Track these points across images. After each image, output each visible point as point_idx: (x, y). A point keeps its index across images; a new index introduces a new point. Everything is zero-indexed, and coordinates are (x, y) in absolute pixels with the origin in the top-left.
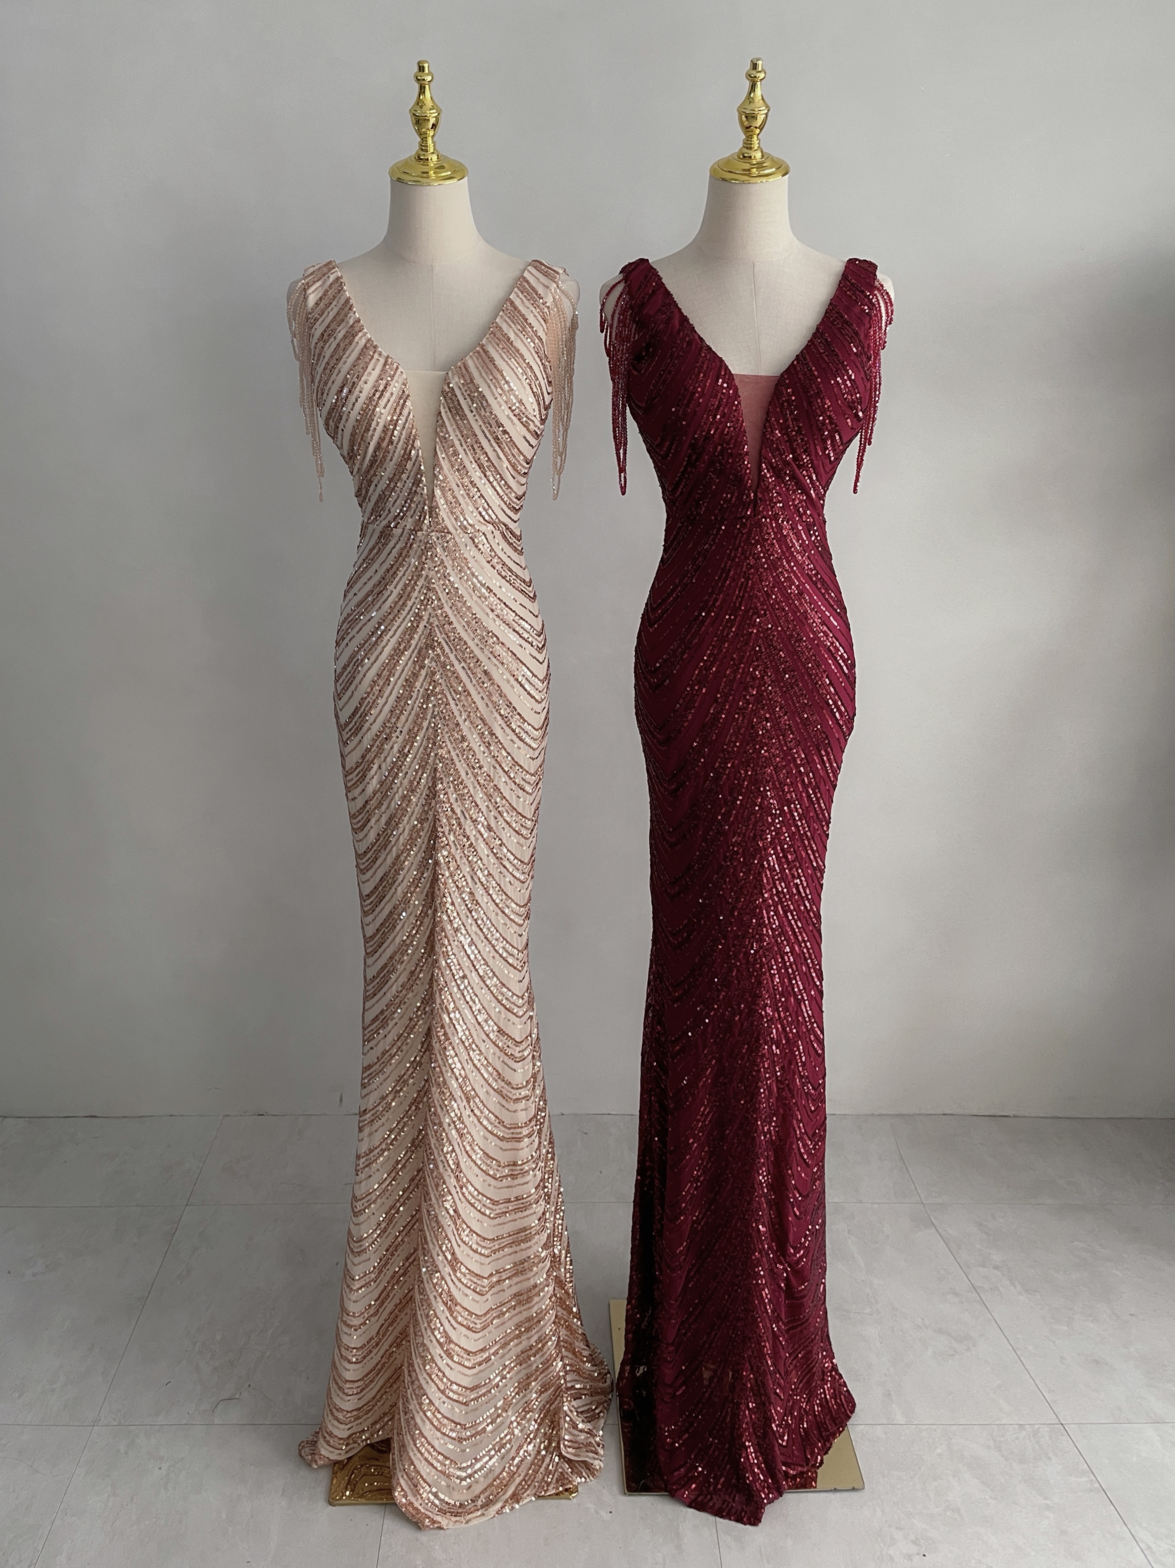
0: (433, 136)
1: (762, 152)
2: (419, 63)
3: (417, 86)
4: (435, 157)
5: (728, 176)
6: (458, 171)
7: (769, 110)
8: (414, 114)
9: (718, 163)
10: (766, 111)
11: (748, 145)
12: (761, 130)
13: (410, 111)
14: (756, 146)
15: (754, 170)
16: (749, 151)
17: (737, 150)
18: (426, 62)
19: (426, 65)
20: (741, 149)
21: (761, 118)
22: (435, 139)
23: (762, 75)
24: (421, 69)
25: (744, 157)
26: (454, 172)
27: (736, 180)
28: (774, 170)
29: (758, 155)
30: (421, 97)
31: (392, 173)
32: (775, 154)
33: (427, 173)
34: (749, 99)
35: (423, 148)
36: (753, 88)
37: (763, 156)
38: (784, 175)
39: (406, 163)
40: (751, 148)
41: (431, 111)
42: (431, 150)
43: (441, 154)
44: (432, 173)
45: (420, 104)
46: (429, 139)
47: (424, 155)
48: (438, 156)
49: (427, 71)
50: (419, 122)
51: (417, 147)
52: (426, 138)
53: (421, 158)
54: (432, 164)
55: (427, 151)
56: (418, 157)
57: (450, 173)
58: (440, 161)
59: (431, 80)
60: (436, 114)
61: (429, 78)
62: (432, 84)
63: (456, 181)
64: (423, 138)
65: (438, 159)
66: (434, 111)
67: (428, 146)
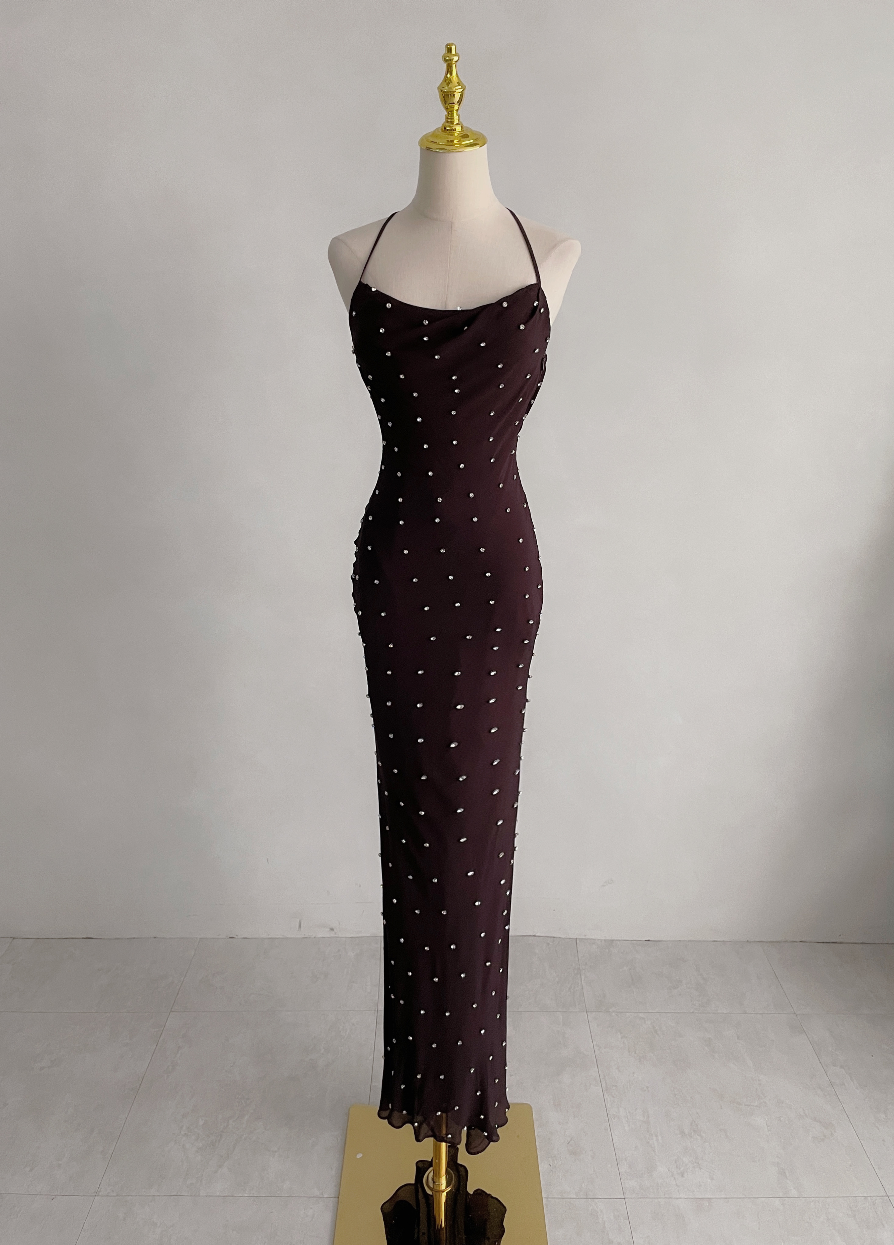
0: (457, 110)
2: (447, 45)
3: (444, 66)
6: (479, 141)
8: (442, 91)
13: (438, 87)
18: (453, 44)
19: (453, 47)
22: (460, 112)
24: (449, 50)
26: (476, 140)
30: (449, 76)
31: (421, 143)
33: (452, 141)
35: (449, 119)
39: (434, 133)
41: (457, 88)
42: (456, 122)
43: (465, 125)
44: (456, 141)
45: (447, 81)
46: (455, 112)
47: (449, 126)
48: (462, 127)
49: (454, 52)
50: (446, 97)
51: (443, 120)
52: (452, 111)
53: (447, 129)
54: (456, 134)
55: (452, 123)
56: (445, 128)
57: (472, 141)
58: (463, 131)
59: (458, 60)
60: (462, 90)
61: (456, 58)
62: (457, 63)
63: (477, 147)
64: (450, 111)
65: (462, 129)
66: (460, 87)
67: (454, 118)
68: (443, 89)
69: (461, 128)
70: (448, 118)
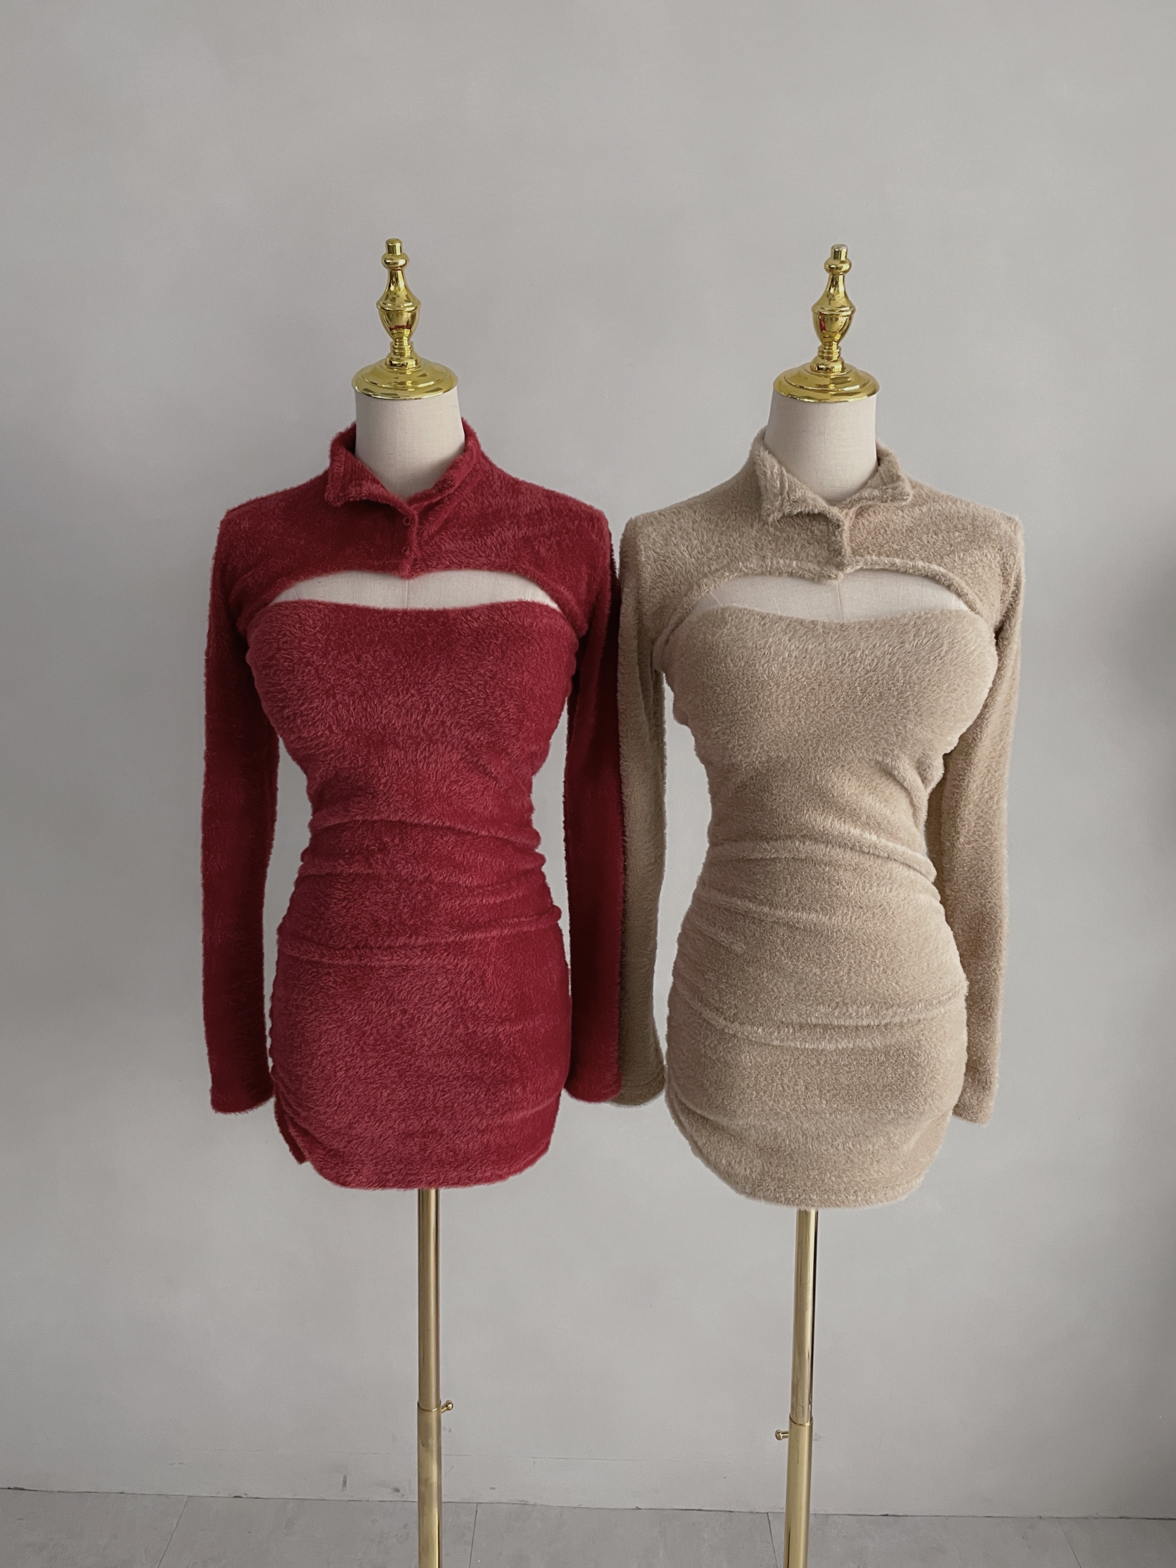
0: (408, 337)
1: (843, 363)
2: (388, 242)
3: (386, 272)
4: (411, 363)
5: (798, 393)
6: (444, 381)
7: (853, 312)
8: (383, 309)
10: (849, 313)
11: (825, 354)
12: (843, 335)
13: (378, 304)
14: (835, 357)
15: (832, 387)
16: (825, 362)
17: (809, 360)
18: (398, 241)
19: (398, 245)
20: (815, 360)
21: (842, 320)
22: (412, 339)
23: (845, 267)
24: (391, 249)
25: (820, 369)
26: (438, 381)
27: (807, 398)
28: (857, 387)
29: (838, 367)
30: (392, 288)
31: (356, 384)
32: (860, 367)
33: (404, 383)
34: (829, 297)
35: (397, 350)
36: (834, 283)
37: (843, 369)
38: (869, 395)
39: (374, 371)
40: (829, 359)
41: (406, 305)
42: (408, 353)
43: (420, 355)
44: (409, 383)
45: (390, 296)
46: (405, 338)
47: (398, 360)
48: (416, 361)
49: (398, 253)
50: (391, 319)
51: (389, 350)
52: (401, 338)
53: (394, 364)
54: (408, 373)
55: (402, 355)
56: (391, 362)
57: (432, 383)
58: (420, 367)
59: (406, 264)
60: (413, 308)
61: (401, 262)
62: (405, 270)
63: (440, 393)
64: (397, 338)
65: (416, 364)
66: (411, 304)
67: (403, 349)
68: (383, 305)
69: (414, 362)
70: (395, 348)
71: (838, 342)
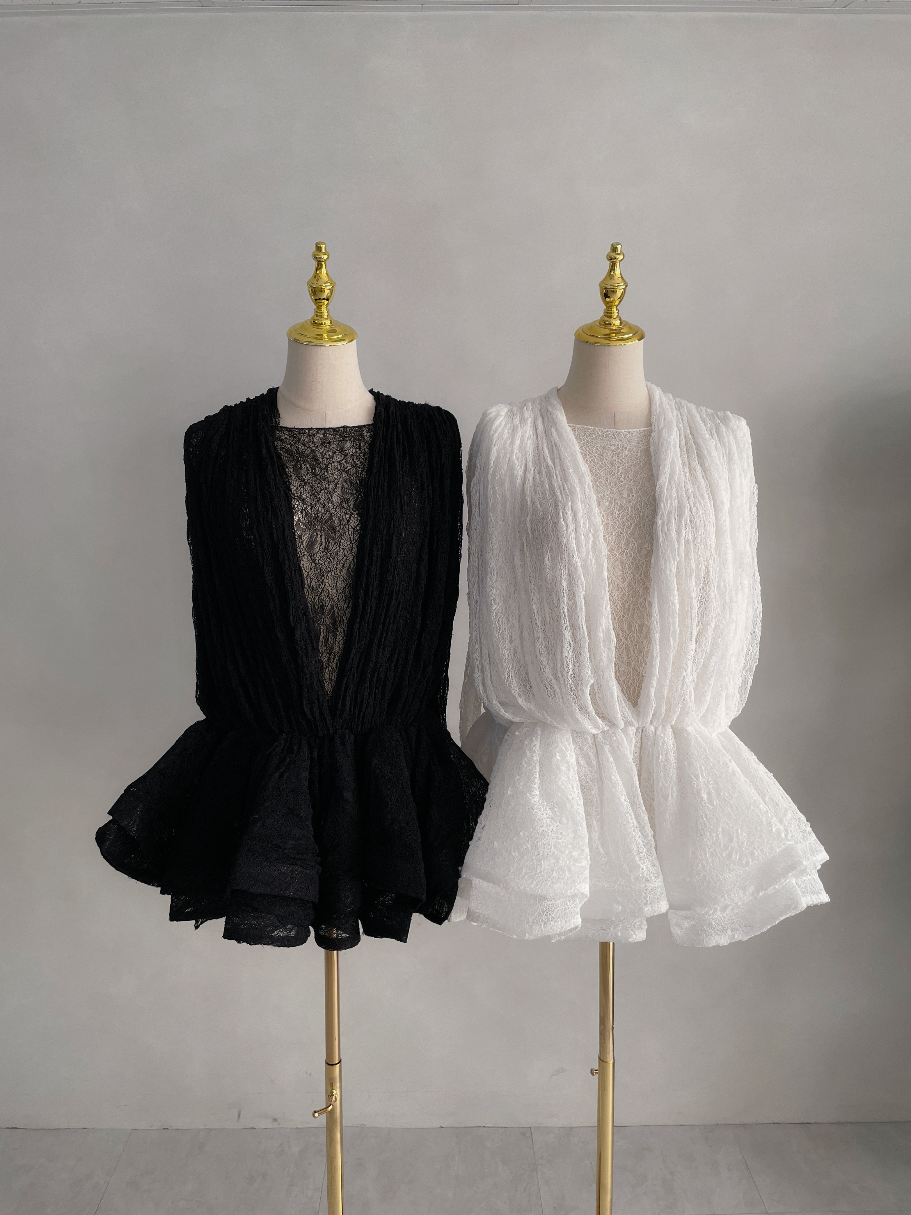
0: (327, 305)
1: (620, 320)
2: (317, 244)
3: (314, 263)
4: (328, 322)
5: (592, 339)
6: (348, 335)
7: (626, 286)
8: (311, 287)
9: (582, 328)
10: (624, 287)
11: (608, 314)
12: (620, 302)
13: (308, 283)
14: (615, 315)
15: (614, 335)
16: (609, 319)
17: (598, 318)
18: (324, 243)
19: (323, 246)
20: (602, 318)
21: (620, 292)
22: (329, 307)
23: (621, 257)
24: (319, 249)
25: (606, 324)
26: (345, 335)
27: (597, 343)
28: (631, 335)
29: (617, 322)
30: (318, 272)
31: (289, 334)
32: (631, 321)
33: (321, 335)
34: (610, 276)
35: (318, 314)
36: (613, 267)
37: (621, 323)
38: (639, 340)
39: (303, 326)
40: (611, 317)
41: (326, 284)
42: (325, 315)
44: (325, 335)
45: (316, 277)
46: (324, 307)
47: (318, 320)
48: (331, 321)
49: (323, 251)
50: (316, 293)
51: (312, 314)
52: (322, 306)
54: (325, 328)
55: (322, 317)
56: (314, 321)
57: (341, 336)
58: (333, 325)
59: (327, 258)
60: (331, 287)
62: (327, 261)
63: (346, 342)
64: (319, 307)
65: (331, 324)
66: (329, 284)
67: (323, 313)
68: (311, 284)
70: (317, 312)
71: (617, 306)
